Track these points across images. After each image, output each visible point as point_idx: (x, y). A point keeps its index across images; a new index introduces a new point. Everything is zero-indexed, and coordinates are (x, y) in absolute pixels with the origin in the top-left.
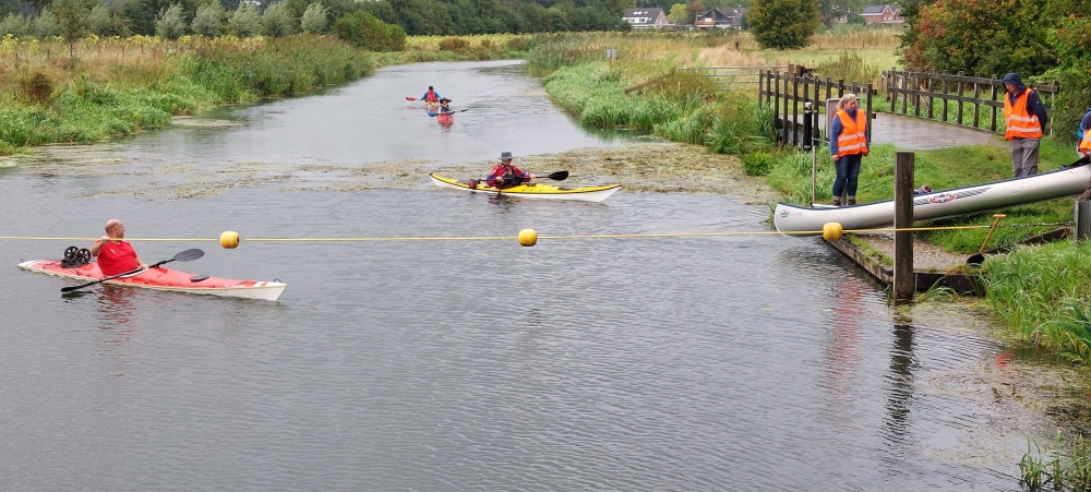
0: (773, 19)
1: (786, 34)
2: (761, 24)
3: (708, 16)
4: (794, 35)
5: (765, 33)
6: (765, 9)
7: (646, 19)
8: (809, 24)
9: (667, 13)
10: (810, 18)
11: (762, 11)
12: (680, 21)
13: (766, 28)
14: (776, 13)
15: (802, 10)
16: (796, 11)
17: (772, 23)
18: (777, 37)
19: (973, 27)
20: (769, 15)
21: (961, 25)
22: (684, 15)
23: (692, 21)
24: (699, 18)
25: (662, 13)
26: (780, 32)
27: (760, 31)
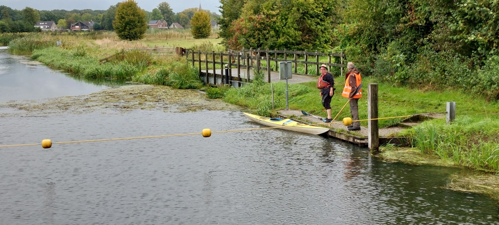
0: (126, 26)
1: (132, 33)
2: (120, 28)
3: (77, 25)
4: (136, 34)
5: (123, 33)
6: (121, 22)
7: (46, 26)
8: (142, 28)
9: (56, 24)
10: (143, 26)
11: (120, 23)
12: (63, 28)
13: (122, 31)
14: (127, 24)
15: (139, 22)
16: (136, 22)
17: (125, 28)
18: (128, 35)
19: (259, 30)
20: (124, 24)
21: (255, 29)
22: (65, 25)
23: (69, 28)
24: (73, 26)
25: (54, 24)
26: (129, 33)
27: (120, 32)
